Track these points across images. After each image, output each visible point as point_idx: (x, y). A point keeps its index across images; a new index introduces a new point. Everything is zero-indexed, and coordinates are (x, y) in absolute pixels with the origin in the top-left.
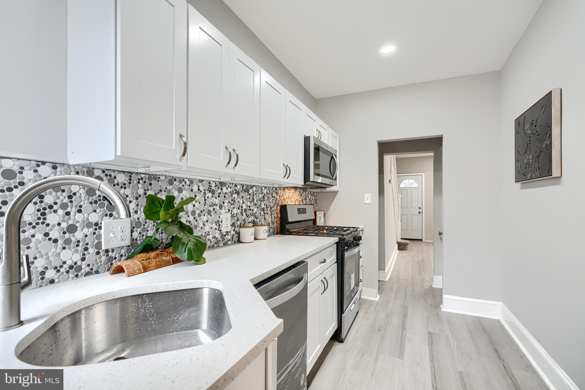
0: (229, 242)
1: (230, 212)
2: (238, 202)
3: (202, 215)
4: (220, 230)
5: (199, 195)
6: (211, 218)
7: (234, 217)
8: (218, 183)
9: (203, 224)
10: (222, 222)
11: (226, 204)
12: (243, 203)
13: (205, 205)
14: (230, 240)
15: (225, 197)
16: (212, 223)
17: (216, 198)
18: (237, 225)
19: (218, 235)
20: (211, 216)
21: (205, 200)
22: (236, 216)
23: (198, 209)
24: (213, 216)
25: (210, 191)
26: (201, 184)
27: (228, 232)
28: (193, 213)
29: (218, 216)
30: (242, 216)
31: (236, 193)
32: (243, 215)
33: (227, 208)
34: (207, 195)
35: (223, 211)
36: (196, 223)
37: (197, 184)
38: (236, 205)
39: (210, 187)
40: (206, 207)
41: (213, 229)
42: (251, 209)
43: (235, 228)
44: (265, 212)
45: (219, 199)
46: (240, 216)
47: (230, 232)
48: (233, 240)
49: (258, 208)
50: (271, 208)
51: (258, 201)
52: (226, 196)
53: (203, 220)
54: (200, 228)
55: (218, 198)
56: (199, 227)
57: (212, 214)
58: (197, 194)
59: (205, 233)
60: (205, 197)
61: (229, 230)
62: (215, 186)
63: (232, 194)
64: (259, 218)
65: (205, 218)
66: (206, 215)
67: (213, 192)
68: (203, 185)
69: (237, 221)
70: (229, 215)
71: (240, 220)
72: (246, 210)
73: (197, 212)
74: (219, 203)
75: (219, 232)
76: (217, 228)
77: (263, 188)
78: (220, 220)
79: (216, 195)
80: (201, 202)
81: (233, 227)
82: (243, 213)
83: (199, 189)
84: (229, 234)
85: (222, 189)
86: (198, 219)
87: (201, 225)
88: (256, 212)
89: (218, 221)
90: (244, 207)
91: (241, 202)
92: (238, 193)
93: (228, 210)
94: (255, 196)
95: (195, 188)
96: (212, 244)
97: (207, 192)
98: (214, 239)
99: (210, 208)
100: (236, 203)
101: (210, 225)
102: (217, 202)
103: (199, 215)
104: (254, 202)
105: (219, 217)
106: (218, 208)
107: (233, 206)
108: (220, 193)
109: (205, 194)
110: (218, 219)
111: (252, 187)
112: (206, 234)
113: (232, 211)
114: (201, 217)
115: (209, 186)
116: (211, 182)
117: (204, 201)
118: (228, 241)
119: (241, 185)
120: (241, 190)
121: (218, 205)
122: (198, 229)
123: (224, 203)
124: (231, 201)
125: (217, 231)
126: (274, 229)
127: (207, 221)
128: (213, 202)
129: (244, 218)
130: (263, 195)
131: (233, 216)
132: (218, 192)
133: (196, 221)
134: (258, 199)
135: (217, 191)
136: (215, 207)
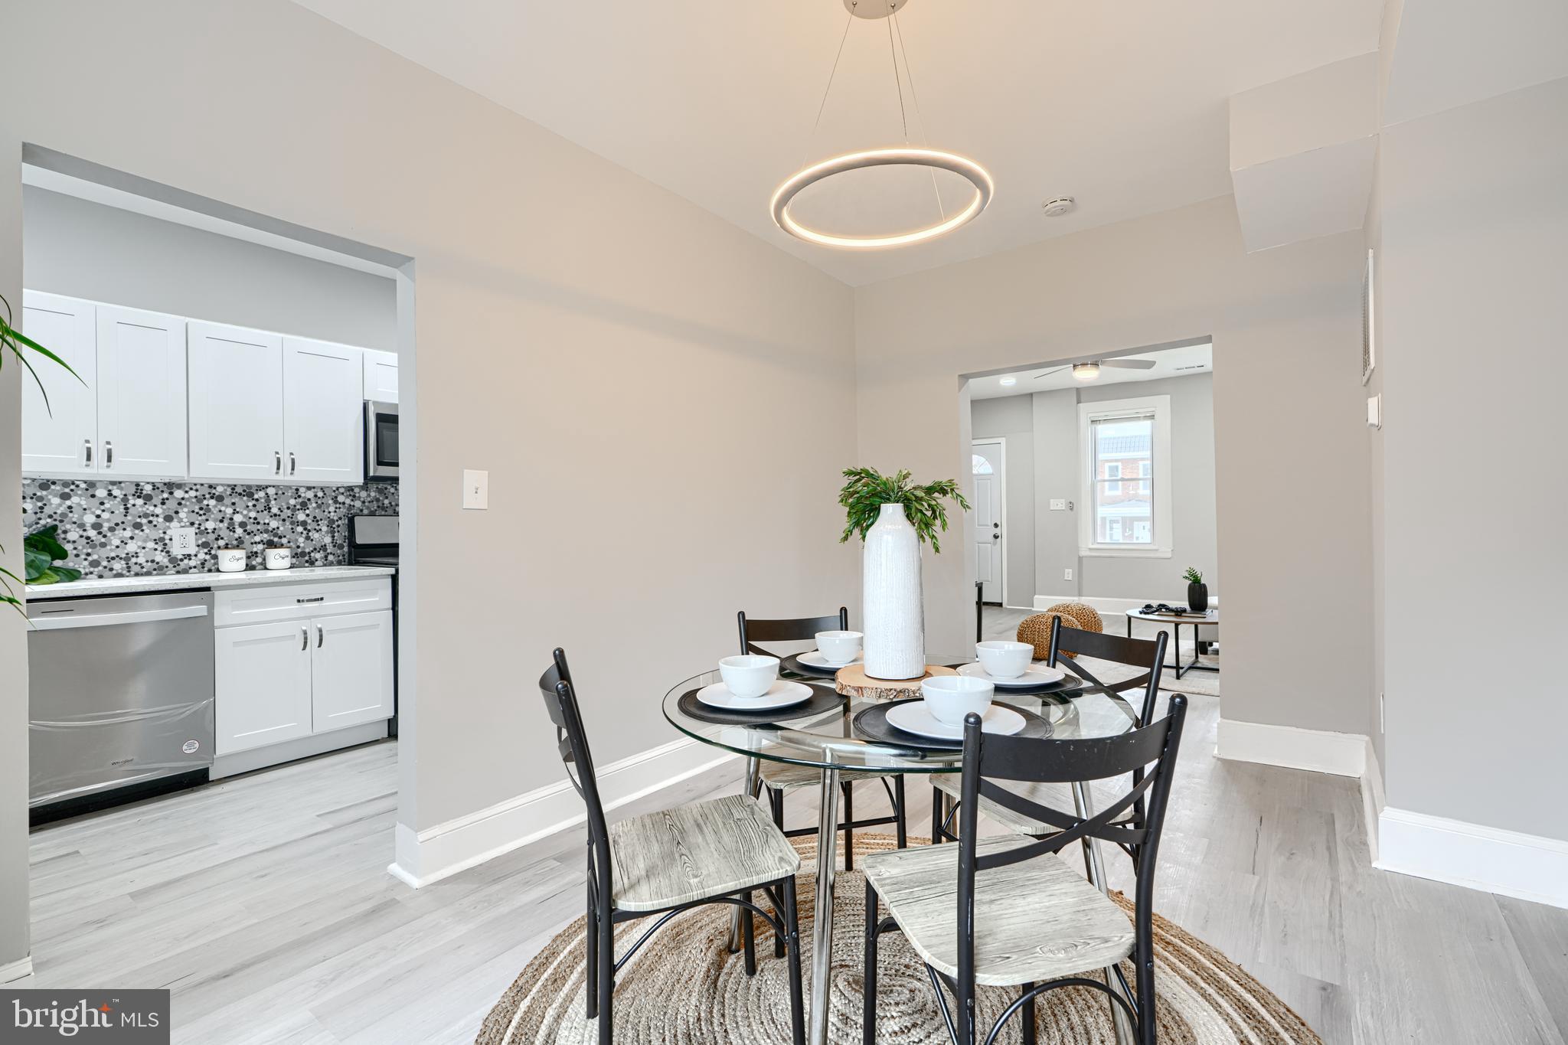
0: (193, 570)
1: (196, 526)
2: (220, 511)
3: (119, 530)
4: (168, 552)
5: (111, 503)
6: (141, 533)
7: (208, 533)
8: (157, 485)
9: (122, 542)
10: (171, 539)
11: (182, 515)
12: (234, 513)
13: (125, 516)
14: (195, 567)
15: (180, 504)
16: (145, 541)
17: (155, 506)
18: (216, 546)
19: (161, 558)
20: (142, 531)
21: (127, 509)
22: (213, 532)
23: (108, 520)
24: (147, 531)
25: (139, 497)
26: (115, 487)
27: (189, 555)
28: (97, 526)
29: (161, 532)
30: (232, 533)
31: (212, 498)
32: (234, 532)
33: (185, 520)
34: (132, 502)
35: (175, 524)
36: (103, 540)
37: (105, 488)
38: (212, 516)
39: (139, 491)
40: (129, 518)
41: (147, 549)
42: (262, 522)
43: (209, 551)
44: (309, 528)
45: (164, 507)
46: (224, 533)
47: (196, 555)
48: (203, 568)
49: (284, 520)
50: (331, 522)
51: (286, 511)
52: (183, 502)
53: (121, 535)
54: (113, 547)
55: (160, 506)
56: (111, 545)
57: (144, 528)
58: (105, 501)
59: (127, 554)
60: (125, 505)
61: (193, 553)
62: (154, 489)
63: (199, 500)
64: (288, 536)
65: (128, 533)
66: (128, 529)
67: (148, 498)
68: (121, 489)
69: (217, 539)
70: (193, 530)
71: (225, 538)
72: (243, 525)
73: (106, 525)
74: (163, 513)
75: (164, 554)
76: (160, 549)
77: (302, 490)
78: (167, 537)
79: (157, 500)
80: (117, 512)
81: (207, 548)
82: (234, 528)
83: (110, 495)
84: (193, 558)
85: (171, 493)
86: (109, 534)
87: (116, 542)
88: (278, 528)
89: (162, 539)
90: (238, 518)
91: (229, 511)
92: (220, 499)
93: (188, 524)
94: (273, 502)
95: (101, 493)
96: (145, 570)
97: (130, 497)
98: (149, 564)
99: (139, 520)
100: (213, 513)
101: (140, 543)
102: (158, 510)
103: (112, 529)
104: (269, 512)
105: (165, 533)
106: (161, 520)
107: (204, 517)
108: (167, 499)
109: (125, 499)
110: (162, 535)
111: (260, 488)
112: (130, 555)
113: (200, 524)
114: (116, 532)
115: (137, 489)
116: (142, 484)
117: (122, 510)
118: (190, 568)
119: (229, 486)
120: (228, 493)
121: (162, 516)
122: (108, 547)
123: (177, 512)
124: (196, 511)
125: (158, 552)
126: (344, 555)
127: (132, 538)
128: (148, 512)
129: (236, 536)
130: (300, 500)
131: (201, 532)
132: (161, 497)
133: (105, 536)
134: (285, 507)
135: (157, 496)
136: (151, 518)
